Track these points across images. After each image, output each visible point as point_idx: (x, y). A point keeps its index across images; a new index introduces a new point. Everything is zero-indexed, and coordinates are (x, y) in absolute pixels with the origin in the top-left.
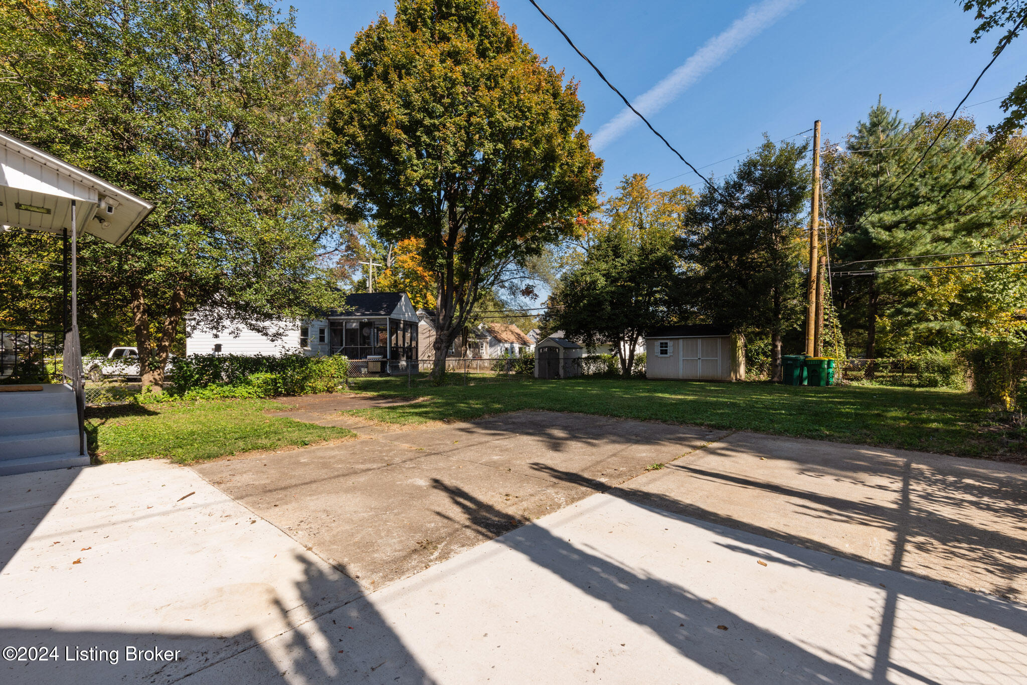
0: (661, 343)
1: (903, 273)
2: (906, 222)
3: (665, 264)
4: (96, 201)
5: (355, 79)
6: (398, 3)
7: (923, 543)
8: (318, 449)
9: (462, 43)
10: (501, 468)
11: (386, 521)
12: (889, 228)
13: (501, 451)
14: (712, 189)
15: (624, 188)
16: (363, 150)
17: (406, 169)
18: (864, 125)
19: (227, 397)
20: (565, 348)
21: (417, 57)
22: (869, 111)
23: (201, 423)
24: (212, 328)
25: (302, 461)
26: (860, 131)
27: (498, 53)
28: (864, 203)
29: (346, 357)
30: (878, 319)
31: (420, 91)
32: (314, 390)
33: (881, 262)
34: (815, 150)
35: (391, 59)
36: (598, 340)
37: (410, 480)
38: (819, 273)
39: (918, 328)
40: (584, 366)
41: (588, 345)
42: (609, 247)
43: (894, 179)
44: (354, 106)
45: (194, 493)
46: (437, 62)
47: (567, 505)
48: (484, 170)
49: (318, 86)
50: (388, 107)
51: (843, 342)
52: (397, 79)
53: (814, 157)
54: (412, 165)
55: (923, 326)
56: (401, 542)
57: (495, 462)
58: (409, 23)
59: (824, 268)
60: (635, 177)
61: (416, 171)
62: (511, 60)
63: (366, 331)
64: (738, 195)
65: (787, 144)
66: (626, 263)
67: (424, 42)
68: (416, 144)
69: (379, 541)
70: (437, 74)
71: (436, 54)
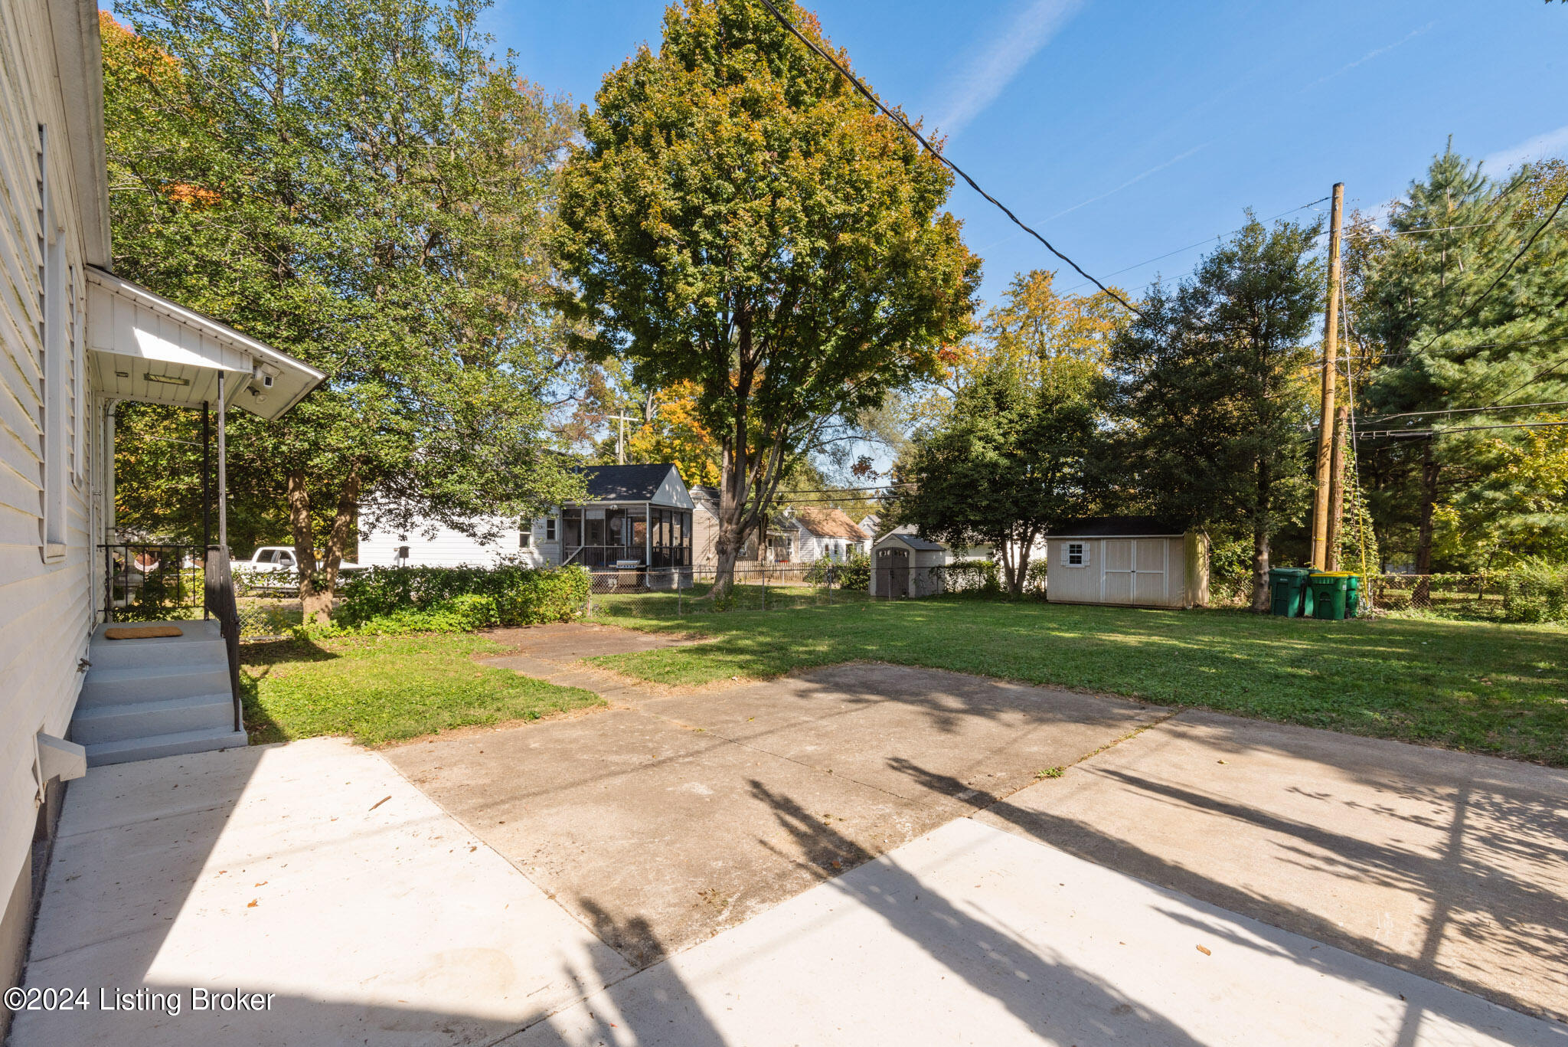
0: (1072, 546)
1: (1483, 433)
2: (1490, 349)
3: (1079, 421)
4: (251, 371)
5: (602, 146)
6: (666, 27)
7: (1473, 925)
8: (553, 725)
9: (763, 84)
10: (818, 768)
11: (655, 855)
12: (1460, 359)
13: (818, 736)
14: (1158, 302)
15: (1016, 294)
16: (612, 253)
17: (676, 281)
18: (1420, 187)
19: (420, 630)
20: (918, 551)
21: (695, 109)
22: (1430, 163)
23: (388, 677)
24: (398, 526)
25: (533, 746)
26: (1413, 197)
27: (818, 96)
28: (1417, 315)
29: (587, 568)
30: (1437, 508)
31: (699, 162)
32: (543, 619)
33: (1443, 416)
34: (1332, 232)
35: (656, 114)
36: (971, 538)
37: (686, 785)
38: (1336, 433)
39: (1507, 525)
40: (948, 578)
41: (955, 546)
42: (989, 392)
43: (1472, 276)
44: (599, 186)
45: (389, 798)
46: (725, 117)
47: (915, 836)
48: (796, 278)
49: (546, 151)
50: (649, 189)
51: (1375, 547)
52: (664, 145)
53: (1331, 245)
54: (686, 276)
55: (1516, 521)
56: (676, 890)
57: (809, 757)
58: (683, 57)
59: (1345, 425)
60: (1033, 275)
61: (690, 285)
62: (841, 109)
63: (615, 523)
64: (1201, 309)
65: (1286, 226)
66: (1016, 418)
67: (705, 86)
68: (693, 242)
69: (647, 888)
70: (725, 135)
71: (724, 105)
